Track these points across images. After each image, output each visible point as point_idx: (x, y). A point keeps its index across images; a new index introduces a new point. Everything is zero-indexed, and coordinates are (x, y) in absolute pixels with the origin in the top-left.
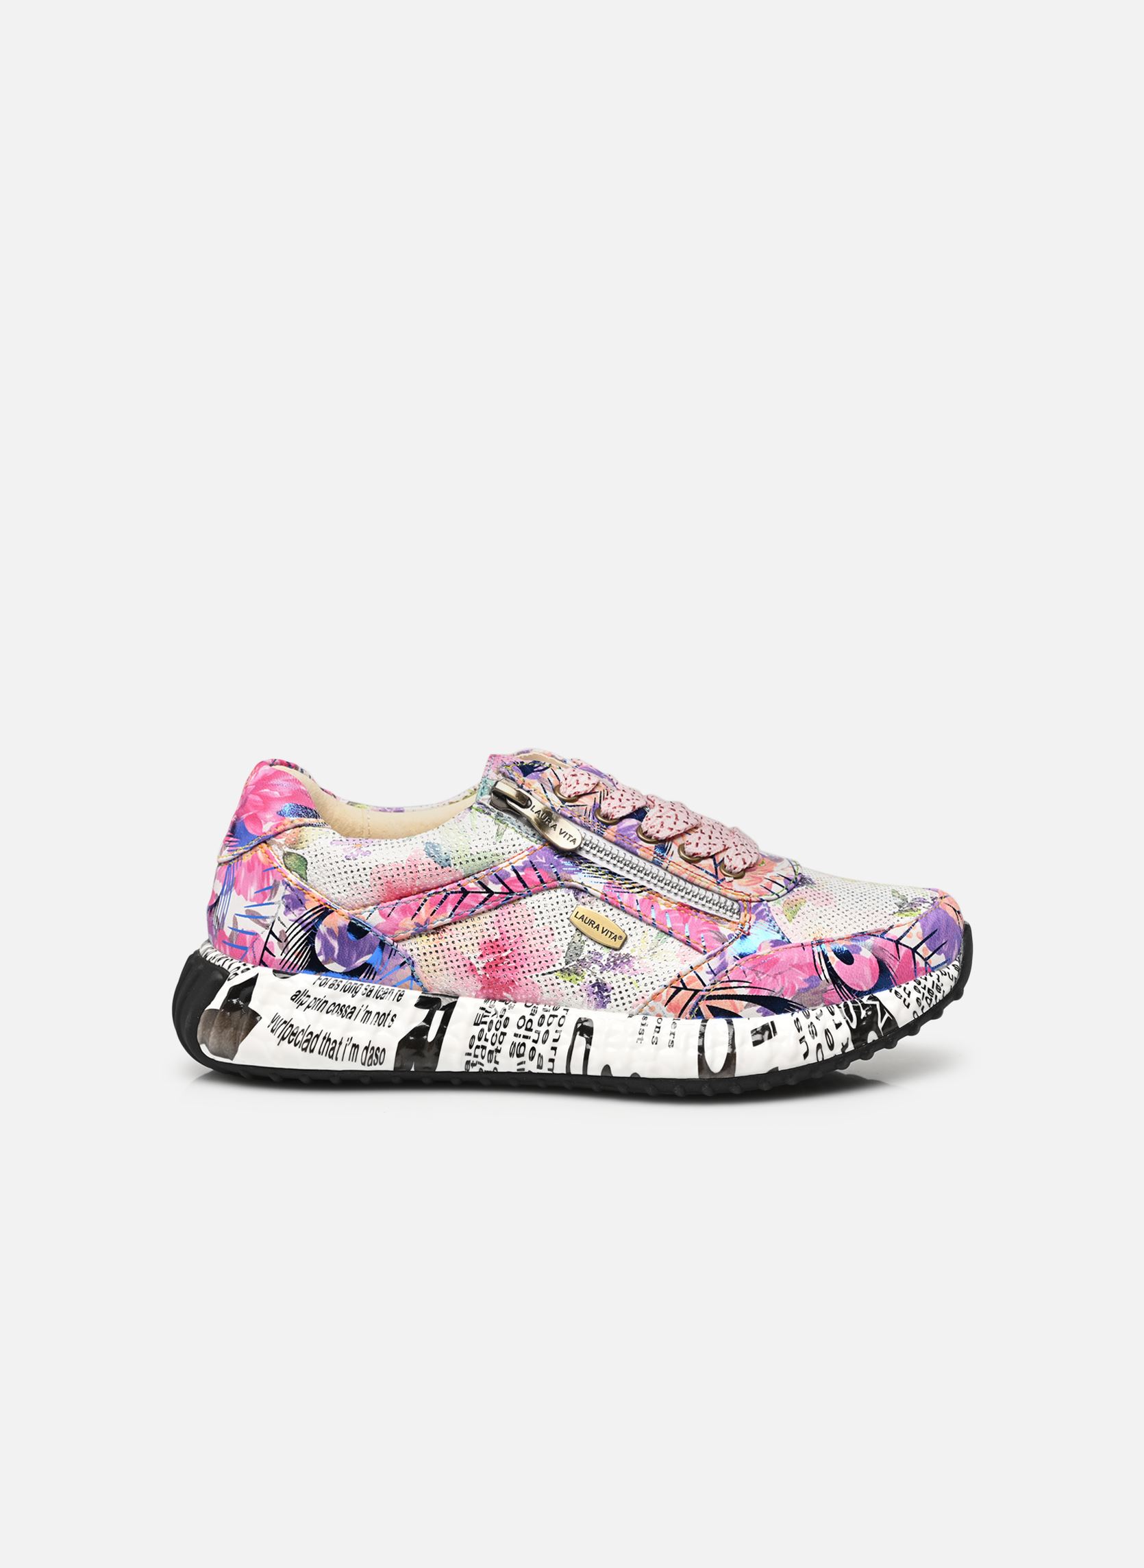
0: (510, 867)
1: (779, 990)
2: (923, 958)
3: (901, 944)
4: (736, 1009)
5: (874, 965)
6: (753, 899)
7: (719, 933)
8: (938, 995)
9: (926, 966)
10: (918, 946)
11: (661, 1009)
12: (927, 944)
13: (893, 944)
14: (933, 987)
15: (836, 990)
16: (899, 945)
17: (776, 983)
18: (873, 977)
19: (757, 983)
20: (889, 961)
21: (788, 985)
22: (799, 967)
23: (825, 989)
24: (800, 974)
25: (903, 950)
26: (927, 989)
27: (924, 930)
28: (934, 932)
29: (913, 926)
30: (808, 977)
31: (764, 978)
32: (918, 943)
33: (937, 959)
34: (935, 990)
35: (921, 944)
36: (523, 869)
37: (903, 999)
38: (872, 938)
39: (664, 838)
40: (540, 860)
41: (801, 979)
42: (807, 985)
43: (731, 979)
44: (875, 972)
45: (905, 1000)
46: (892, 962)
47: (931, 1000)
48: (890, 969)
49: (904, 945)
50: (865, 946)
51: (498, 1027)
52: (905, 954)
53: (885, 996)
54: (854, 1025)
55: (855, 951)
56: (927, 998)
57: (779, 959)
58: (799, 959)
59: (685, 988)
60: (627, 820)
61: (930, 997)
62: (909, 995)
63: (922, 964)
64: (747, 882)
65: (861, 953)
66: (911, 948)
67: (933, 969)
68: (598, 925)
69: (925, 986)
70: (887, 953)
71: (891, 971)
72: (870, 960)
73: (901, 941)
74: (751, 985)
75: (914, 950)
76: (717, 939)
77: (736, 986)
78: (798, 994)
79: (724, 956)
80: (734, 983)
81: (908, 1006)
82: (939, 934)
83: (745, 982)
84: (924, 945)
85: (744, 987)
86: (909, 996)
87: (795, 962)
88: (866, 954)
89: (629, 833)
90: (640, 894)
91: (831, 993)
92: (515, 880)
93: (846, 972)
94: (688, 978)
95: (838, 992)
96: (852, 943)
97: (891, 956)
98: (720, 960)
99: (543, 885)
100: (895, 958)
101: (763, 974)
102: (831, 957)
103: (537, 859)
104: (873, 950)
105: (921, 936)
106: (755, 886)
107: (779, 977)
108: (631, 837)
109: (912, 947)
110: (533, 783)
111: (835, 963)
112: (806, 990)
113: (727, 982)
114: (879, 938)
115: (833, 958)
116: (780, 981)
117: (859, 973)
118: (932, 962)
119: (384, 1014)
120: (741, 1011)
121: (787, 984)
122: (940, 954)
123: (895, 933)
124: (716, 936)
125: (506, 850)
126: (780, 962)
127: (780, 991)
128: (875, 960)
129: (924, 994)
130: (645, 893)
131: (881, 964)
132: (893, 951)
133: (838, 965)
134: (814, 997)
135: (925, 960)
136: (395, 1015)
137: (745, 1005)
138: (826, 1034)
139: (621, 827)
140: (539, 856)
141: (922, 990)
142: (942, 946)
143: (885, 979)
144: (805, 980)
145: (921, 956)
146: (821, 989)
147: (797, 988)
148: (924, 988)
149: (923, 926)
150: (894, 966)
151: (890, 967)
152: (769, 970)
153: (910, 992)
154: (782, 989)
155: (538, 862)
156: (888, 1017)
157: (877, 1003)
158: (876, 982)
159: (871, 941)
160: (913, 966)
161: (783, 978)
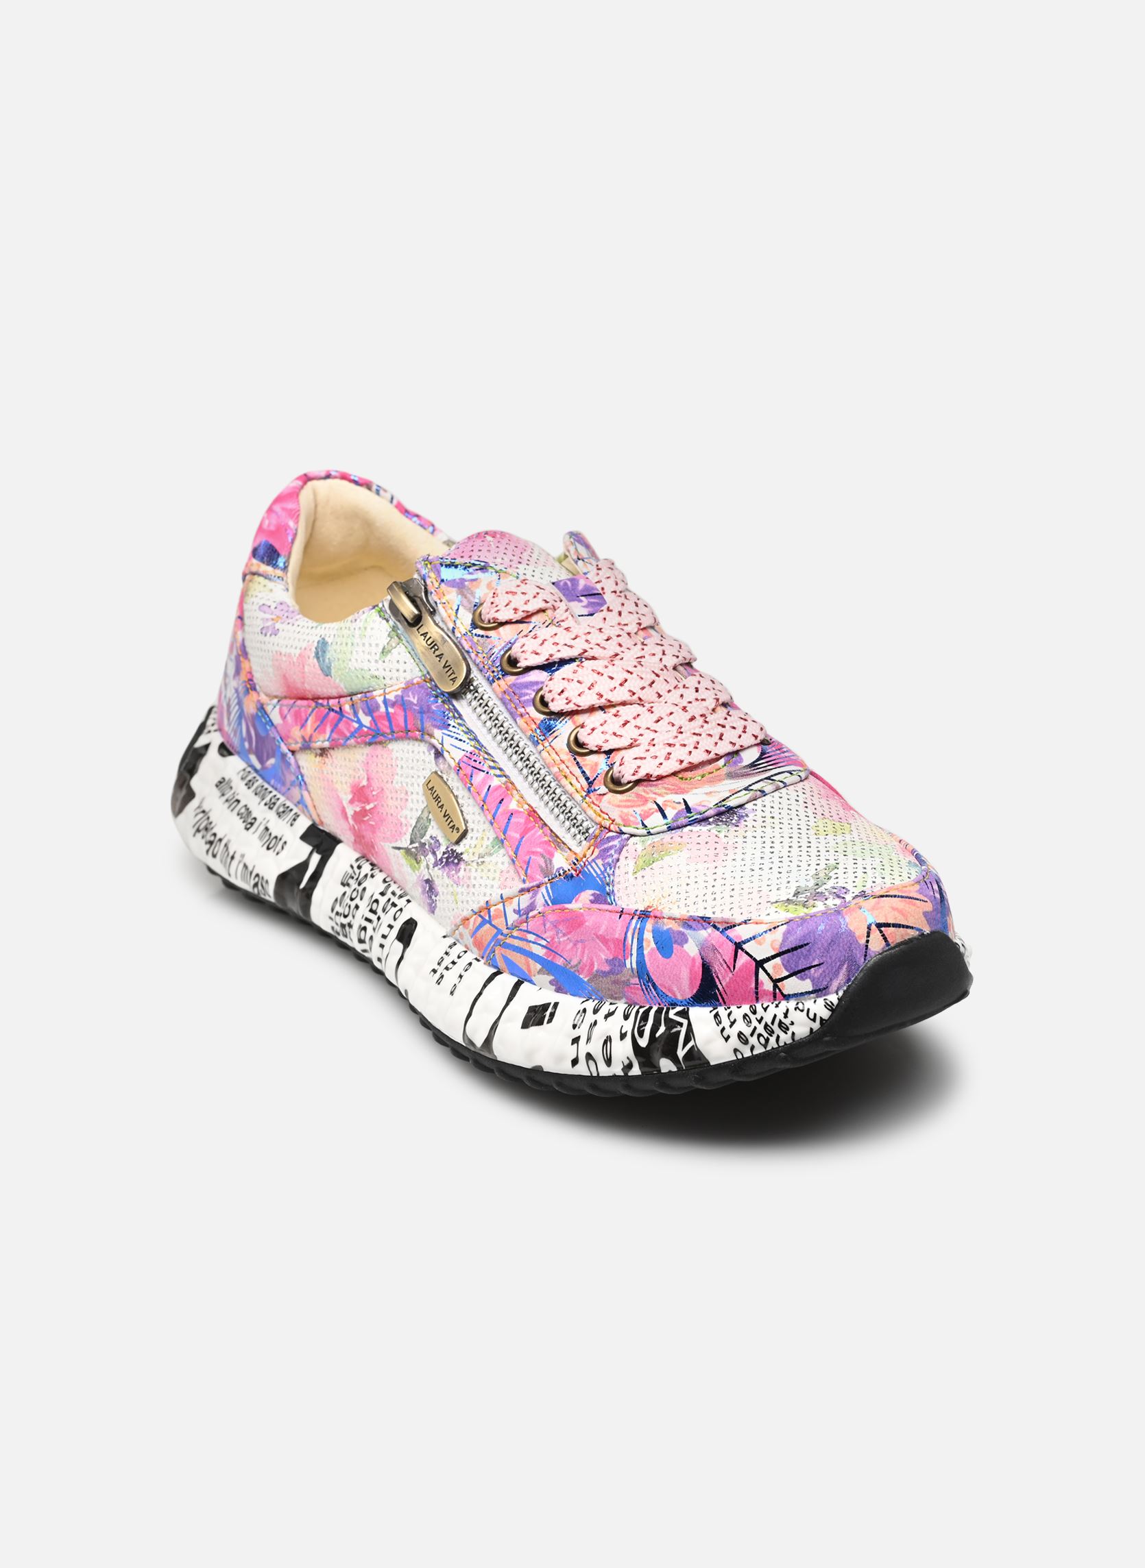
0: (382, 698)
1: (575, 963)
2: (771, 978)
3: (743, 950)
4: (529, 971)
5: (696, 968)
6: (612, 827)
7: (551, 861)
8: (782, 1035)
9: (774, 989)
10: (768, 960)
11: (468, 939)
12: (783, 961)
13: (732, 947)
14: (773, 1023)
15: (641, 986)
16: (740, 951)
17: (574, 953)
18: (691, 984)
19: (555, 945)
20: (719, 969)
21: (587, 961)
22: (604, 940)
23: (628, 980)
24: (604, 951)
25: (743, 959)
26: (763, 1023)
27: (784, 940)
28: (801, 947)
29: (775, 928)
30: (611, 958)
31: (564, 941)
32: (770, 955)
33: (793, 985)
34: (775, 1027)
35: (774, 957)
36: (393, 705)
37: (721, 1027)
38: (710, 930)
39: (556, 712)
40: (412, 699)
41: (603, 957)
42: (607, 968)
43: (529, 930)
44: (695, 978)
45: (723, 1029)
46: (723, 971)
47: (767, 1040)
48: (717, 980)
49: (747, 953)
50: (694, 938)
51: (353, 897)
52: (745, 965)
53: (700, 1016)
54: (643, 1042)
55: (679, 941)
56: (760, 1035)
57: (585, 921)
58: (606, 930)
59: (490, 922)
60: (536, 671)
61: (766, 1035)
62: (732, 1024)
63: (768, 986)
64: (621, 801)
65: (686, 947)
66: (755, 960)
67: (787, 997)
68: (443, 805)
69: (762, 1018)
70: (719, 957)
71: (718, 983)
72: (694, 960)
73: (744, 946)
74: (548, 946)
75: (760, 964)
76: (542, 870)
77: (533, 940)
78: (595, 976)
79: (536, 895)
80: (532, 935)
81: (727, 1039)
82: (809, 951)
83: (542, 938)
84: (778, 960)
85: (539, 944)
86: (731, 1026)
87: (601, 933)
88: (691, 949)
89: (523, 691)
90: (499, 778)
91: (634, 988)
92: (384, 716)
93: (658, 967)
94: (495, 910)
95: (643, 990)
96: (681, 929)
97: (722, 962)
98: (531, 898)
99: (406, 734)
100: (728, 967)
101: (564, 935)
102: (647, 939)
103: (409, 696)
104: (703, 948)
105: (778, 946)
106: (625, 810)
107: (579, 946)
108: (523, 699)
109: (758, 960)
110: (449, 593)
111: (649, 949)
112: (605, 974)
113: (524, 931)
114: (718, 933)
115: (649, 942)
116: (579, 950)
117: (674, 973)
118: (786, 987)
119: (276, 837)
120: (534, 976)
121: (585, 958)
122: (802, 979)
123: (741, 933)
124: (544, 865)
125: (387, 674)
126: (584, 926)
127: (576, 965)
128: (699, 962)
129: (755, 1028)
130: (504, 779)
131: (706, 969)
132: (728, 955)
133: (650, 953)
134: (613, 987)
135: (776, 982)
136: (285, 843)
137: (538, 969)
138: (605, 1042)
139: (519, 681)
140: (412, 693)
141: (755, 1023)
142: (810, 968)
143: (707, 992)
144: (607, 960)
145: (768, 974)
146: (623, 979)
147: (595, 969)
148: (760, 1021)
149: (786, 935)
150: (724, 979)
151: (718, 977)
152: (571, 932)
153: (735, 1020)
154: (579, 963)
155: (409, 701)
156: (693, 1046)
157: (685, 1022)
158: (695, 991)
159: (705, 933)
160: (753, 985)
161: (584, 948)
